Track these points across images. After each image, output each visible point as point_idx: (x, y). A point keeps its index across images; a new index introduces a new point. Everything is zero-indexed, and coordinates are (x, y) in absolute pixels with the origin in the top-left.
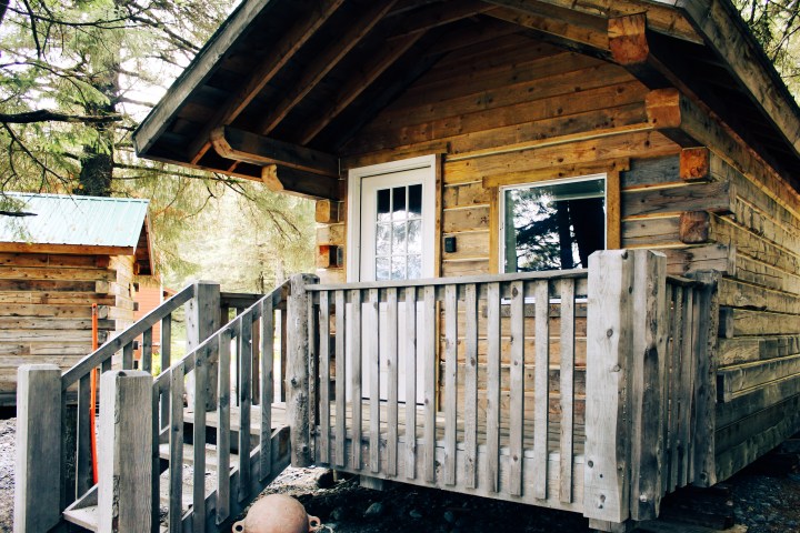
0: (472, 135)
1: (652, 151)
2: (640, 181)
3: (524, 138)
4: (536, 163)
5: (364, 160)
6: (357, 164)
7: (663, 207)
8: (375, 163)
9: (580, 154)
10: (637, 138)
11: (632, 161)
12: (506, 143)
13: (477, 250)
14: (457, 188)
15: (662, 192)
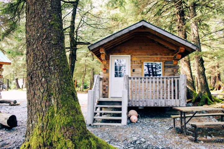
0: (137, 53)
1: (168, 60)
2: (167, 64)
3: (147, 55)
4: (149, 59)
5: (114, 54)
6: (112, 54)
7: (170, 68)
8: (120, 55)
9: (157, 59)
10: (166, 58)
11: (166, 61)
12: (144, 55)
13: (139, 72)
14: (134, 61)
15: (170, 66)
